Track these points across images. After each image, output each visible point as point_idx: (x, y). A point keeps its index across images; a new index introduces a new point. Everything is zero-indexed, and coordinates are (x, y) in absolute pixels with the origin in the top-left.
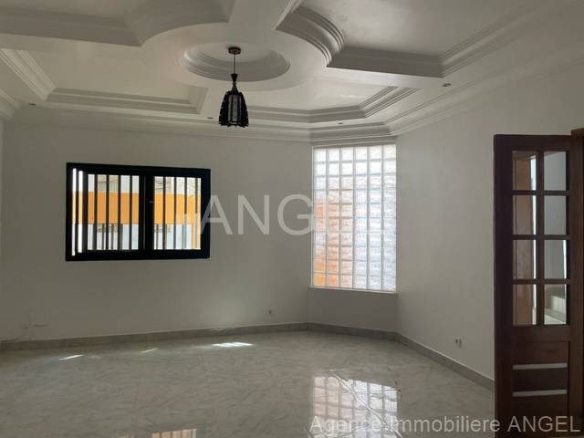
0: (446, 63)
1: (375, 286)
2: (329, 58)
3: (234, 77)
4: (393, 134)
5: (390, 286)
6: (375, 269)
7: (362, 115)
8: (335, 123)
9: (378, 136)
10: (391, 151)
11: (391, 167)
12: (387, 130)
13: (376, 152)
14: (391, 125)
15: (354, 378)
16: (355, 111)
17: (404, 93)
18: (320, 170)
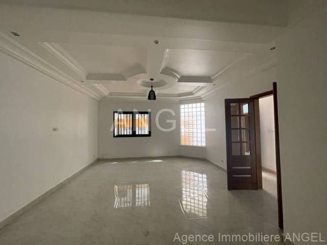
0: (213, 78)
1: (199, 145)
2: (177, 80)
3: (152, 87)
4: (203, 99)
5: (204, 145)
6: (199, 140)
7: (193, 94)
8: (185, 97)
9: (198, 100)
10: (203, 104)
11: (203, 109)
12: (201, 98)
13: (198, 105)
14: (202, 97)
15: (190, 171)
16: (191, 93)
17: (203, 88)
18: (182, 111)
